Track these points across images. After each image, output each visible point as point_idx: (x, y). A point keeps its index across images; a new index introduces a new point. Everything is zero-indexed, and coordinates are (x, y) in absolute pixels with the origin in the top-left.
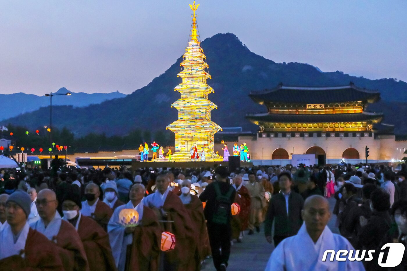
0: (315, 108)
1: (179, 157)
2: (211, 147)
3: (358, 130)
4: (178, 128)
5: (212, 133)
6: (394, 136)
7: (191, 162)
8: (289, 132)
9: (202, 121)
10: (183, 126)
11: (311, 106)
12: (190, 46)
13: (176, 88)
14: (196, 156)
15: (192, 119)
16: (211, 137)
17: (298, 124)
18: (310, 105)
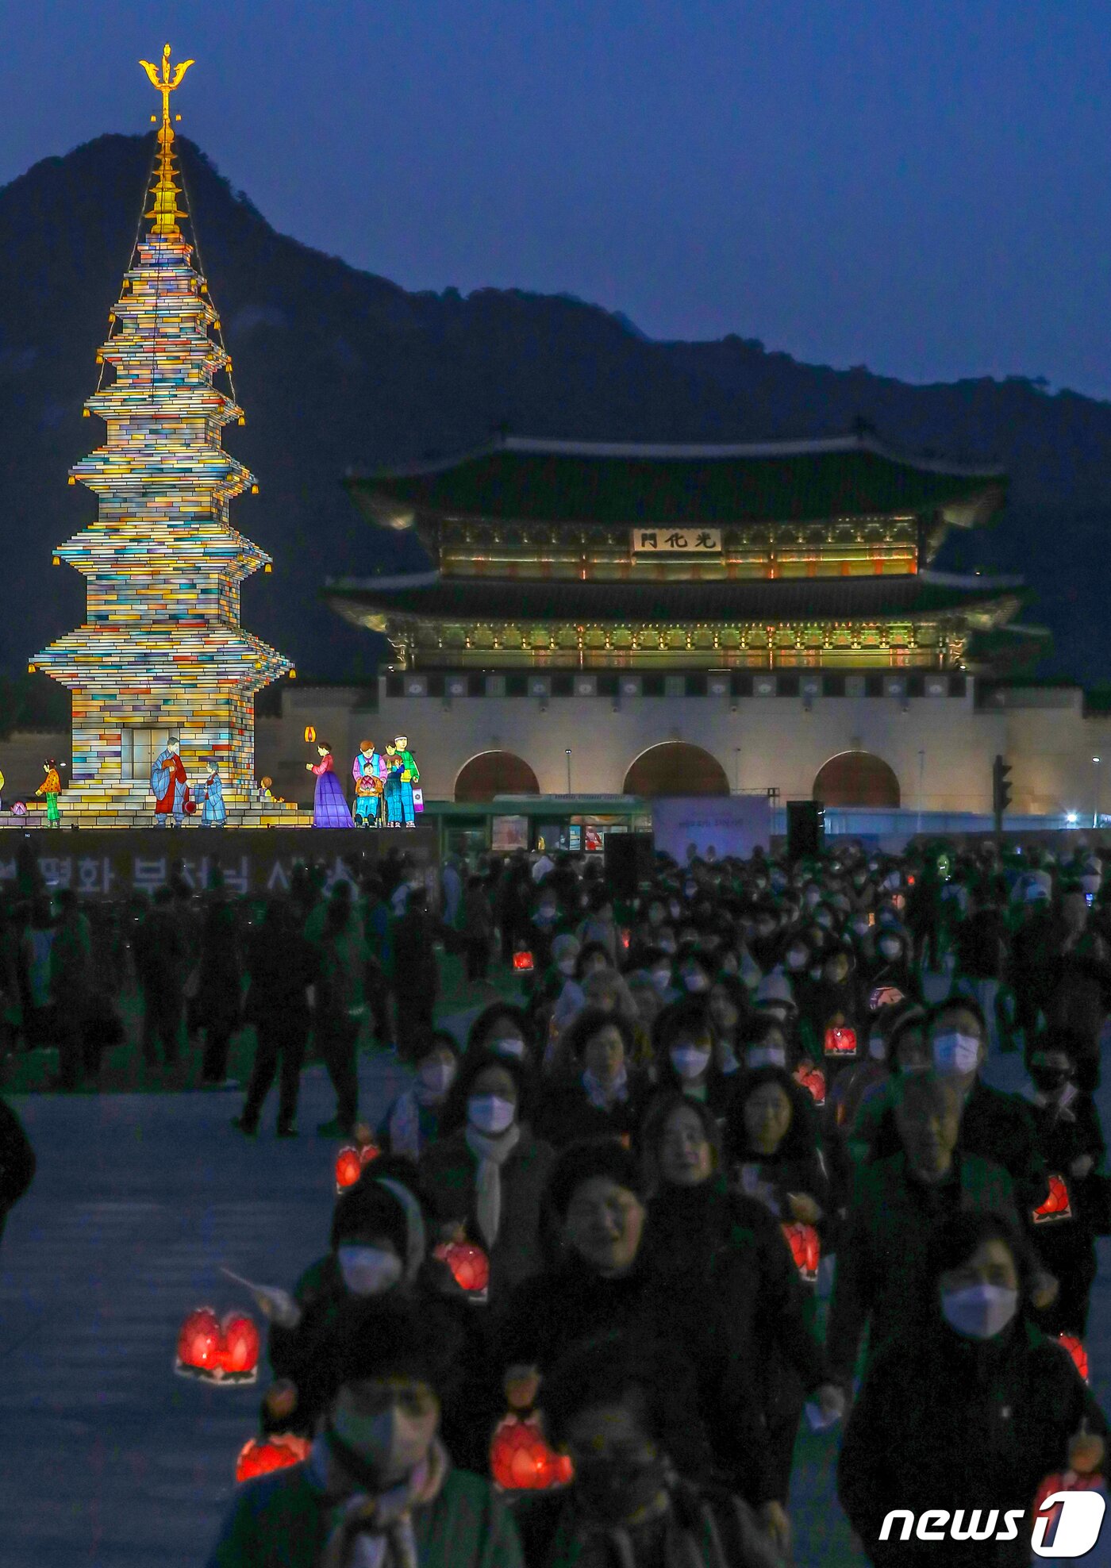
0: (676, 548)
1: (92, 807)
2: (244, 755)
3: (895, 661)
4: (87, 664)
5: (248, 688)
6: (1077, 696)
7: (159, 830)
8: (538, 671)
9: (203, 630)
10: (110, 655)
11: (653, 537)
12: (144, 265)
13: (78, 472)
14: (178, 801)
15: (155, 622)
16: (244, 710)
17: (588, 629)
18: (649, 532)
